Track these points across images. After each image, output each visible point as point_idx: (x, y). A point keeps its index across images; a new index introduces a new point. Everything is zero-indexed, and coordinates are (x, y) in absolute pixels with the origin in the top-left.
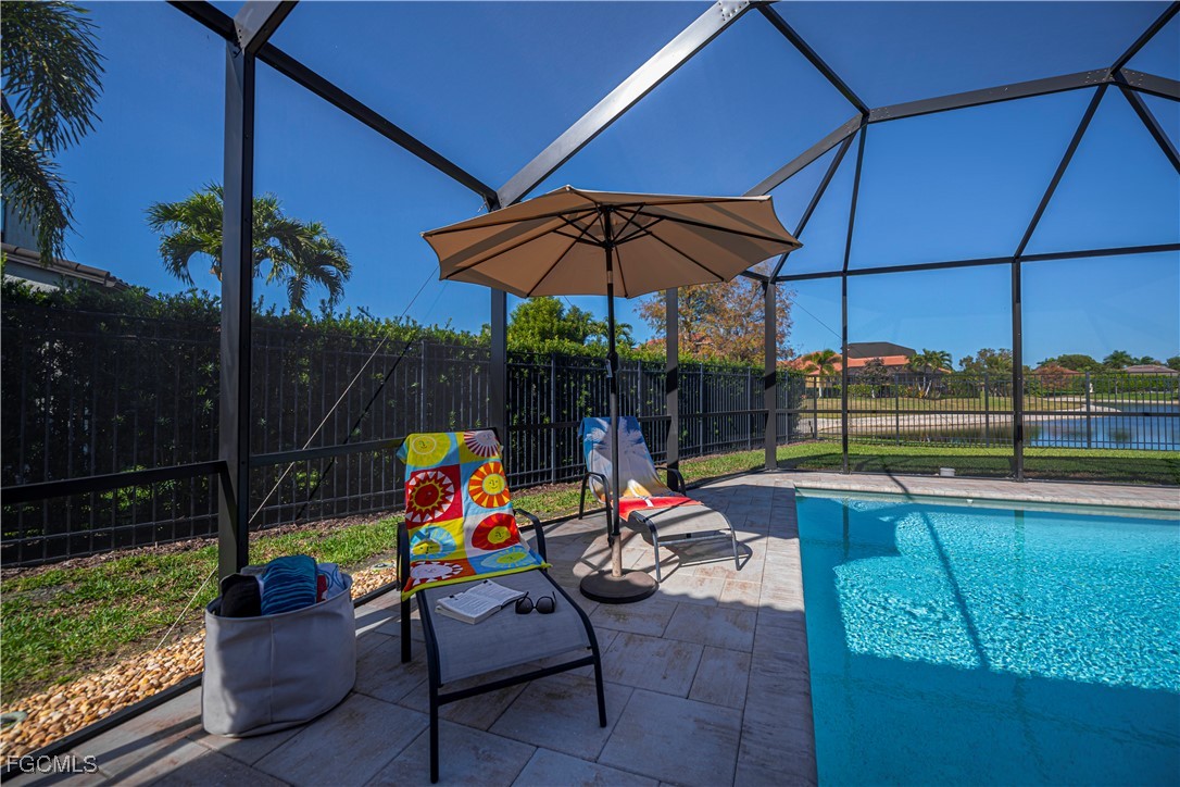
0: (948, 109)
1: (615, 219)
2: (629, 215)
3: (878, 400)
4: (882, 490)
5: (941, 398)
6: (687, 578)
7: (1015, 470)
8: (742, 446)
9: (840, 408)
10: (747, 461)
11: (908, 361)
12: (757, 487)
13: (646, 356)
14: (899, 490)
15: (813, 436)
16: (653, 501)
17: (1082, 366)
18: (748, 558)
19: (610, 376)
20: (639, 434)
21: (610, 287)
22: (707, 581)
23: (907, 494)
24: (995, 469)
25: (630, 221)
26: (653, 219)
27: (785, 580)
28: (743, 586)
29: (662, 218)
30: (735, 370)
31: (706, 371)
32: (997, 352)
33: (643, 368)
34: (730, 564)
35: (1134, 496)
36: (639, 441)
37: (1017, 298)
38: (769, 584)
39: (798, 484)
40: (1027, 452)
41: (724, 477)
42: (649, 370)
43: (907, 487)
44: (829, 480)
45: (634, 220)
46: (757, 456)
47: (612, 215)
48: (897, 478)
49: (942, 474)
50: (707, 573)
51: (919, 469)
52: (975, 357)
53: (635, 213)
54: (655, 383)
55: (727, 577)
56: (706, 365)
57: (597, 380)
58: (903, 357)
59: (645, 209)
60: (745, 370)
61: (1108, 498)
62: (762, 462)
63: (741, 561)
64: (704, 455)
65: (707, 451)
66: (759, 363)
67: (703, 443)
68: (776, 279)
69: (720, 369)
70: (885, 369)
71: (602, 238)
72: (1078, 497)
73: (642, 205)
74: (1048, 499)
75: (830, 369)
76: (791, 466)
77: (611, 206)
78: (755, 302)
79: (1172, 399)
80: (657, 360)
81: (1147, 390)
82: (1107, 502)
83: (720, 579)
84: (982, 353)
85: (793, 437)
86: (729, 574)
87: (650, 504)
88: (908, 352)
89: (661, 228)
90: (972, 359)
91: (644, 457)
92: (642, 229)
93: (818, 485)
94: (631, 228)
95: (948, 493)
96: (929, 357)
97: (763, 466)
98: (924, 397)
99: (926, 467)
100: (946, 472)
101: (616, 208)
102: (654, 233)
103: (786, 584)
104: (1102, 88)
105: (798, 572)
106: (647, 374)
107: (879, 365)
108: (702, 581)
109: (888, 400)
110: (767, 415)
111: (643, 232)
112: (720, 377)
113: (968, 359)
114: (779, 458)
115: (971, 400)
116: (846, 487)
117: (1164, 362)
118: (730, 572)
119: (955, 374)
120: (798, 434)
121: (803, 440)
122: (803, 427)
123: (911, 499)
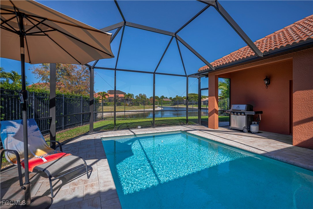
0: (145, 30)
1: (26, 22)
2: (36, 23)
3: (118, 106)
4: (126, 135)
5: (132, 106)
6: (67, 190)
7: (153, 125)
8: (79, 124)
9: (114, 111)
10: (82, 130)
11: (124, 96)
12: (88, 140)
13: (37, 90)
14: (132, 134)
15: (102, 119)
16: (47, 158)
17: (157, 98)
18: (91, 172)
19: (22, 102)
20: (36, 127)
21: (23, 56)
22: (76, 188)
23: (135, 135)
24: (148, 125)
25: (35, 26)
26: (50, 29)
27: (106, 177)
28: (92, 185)
29: (55, 30)
30: (76, 97)
31: (65, 98)
32: (143, 95)
33: (35, 96)
34: (84, 177)
35: (173, 129)
36: (37, 130)
37: (154, 83)
38: (101, 181)
39: (101, 137)
40: (156, 119)
41: (74, 138)
42: (40, 97)
43: (135, 133)
44: (111, 134)
45: (38, 26)
46: (86, 127)
47: (24, 19)
48: (131, 130)
49: (138, 128)
50: (75, 184)
51: (133, 127)
52: (138, 95)
53: (40, 23)
54: (42, 102)
55: (85, 183)
56: (65, 95)
57: (8, 101)
58: (123, 95)
59: (46, 22)
60: (80, 98)
61: (170, 130)
62: (89, 130)
63: (89, 173)
64: (64, 129)
65: (65, 128)
66: (87, 95)
67: (64, 125)
68: (94, 67)
69: (71, 97)
70: (119, 98)
71: (18, 30)
72: (165, 130)
73: (45, 19)
74: (160, 132)
75: (105, 97)
76: (98, 130)
77: (24, 14)
78: (83, 74)
79: (170, 106)
80: (43, 92)
81: (167, 104)
82: (170, 131)
83: (81, 185)
84: (140, 95)
85: (96, 119)
86: (85, 182)
87: (45, 160)
88: (124, 94)
89: (53, 34)
90: (138, 96)
91: (40, 137)
92: (42, 32)
93: (108, 136)
94: (35, 30)
95: (141, 133)
96: (129, 95)
97: (89, 132)
98: (128, 106)
99: (134, 126)
100: (139, 127)
101: (27, 16)
102: (49, 36)
103: (107, 179)
104: (173, 37)
105: (110, 172)
106: (38, 98)
107: (118, 97)
108: (74, 190)
109: (120, 106)
110: (90, 114)
111: (42, 33)
112: (71, 100)
113: (137, 96)
114: (94, 127)
115: (138, 106)
116: (116, 135)
117: (169, 98)
118: (85, 181)
119: (134, 100)
120: (97, 118)
121: (99, 120)
122: (99, 115)
123: (136, 136)
